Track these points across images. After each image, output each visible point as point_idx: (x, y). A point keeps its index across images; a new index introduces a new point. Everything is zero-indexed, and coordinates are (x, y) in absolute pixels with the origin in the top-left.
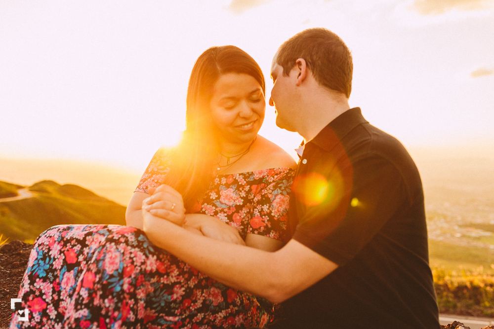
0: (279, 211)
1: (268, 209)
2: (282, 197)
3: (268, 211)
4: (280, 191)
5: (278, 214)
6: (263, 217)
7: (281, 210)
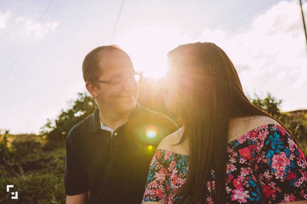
0: (282, 172)
1: (270, 174)
2: (278, 156)
3: (271, 177)
4: (272, 152)
5: (283, 175)
6: (269, 184)
7: (284, 170)
